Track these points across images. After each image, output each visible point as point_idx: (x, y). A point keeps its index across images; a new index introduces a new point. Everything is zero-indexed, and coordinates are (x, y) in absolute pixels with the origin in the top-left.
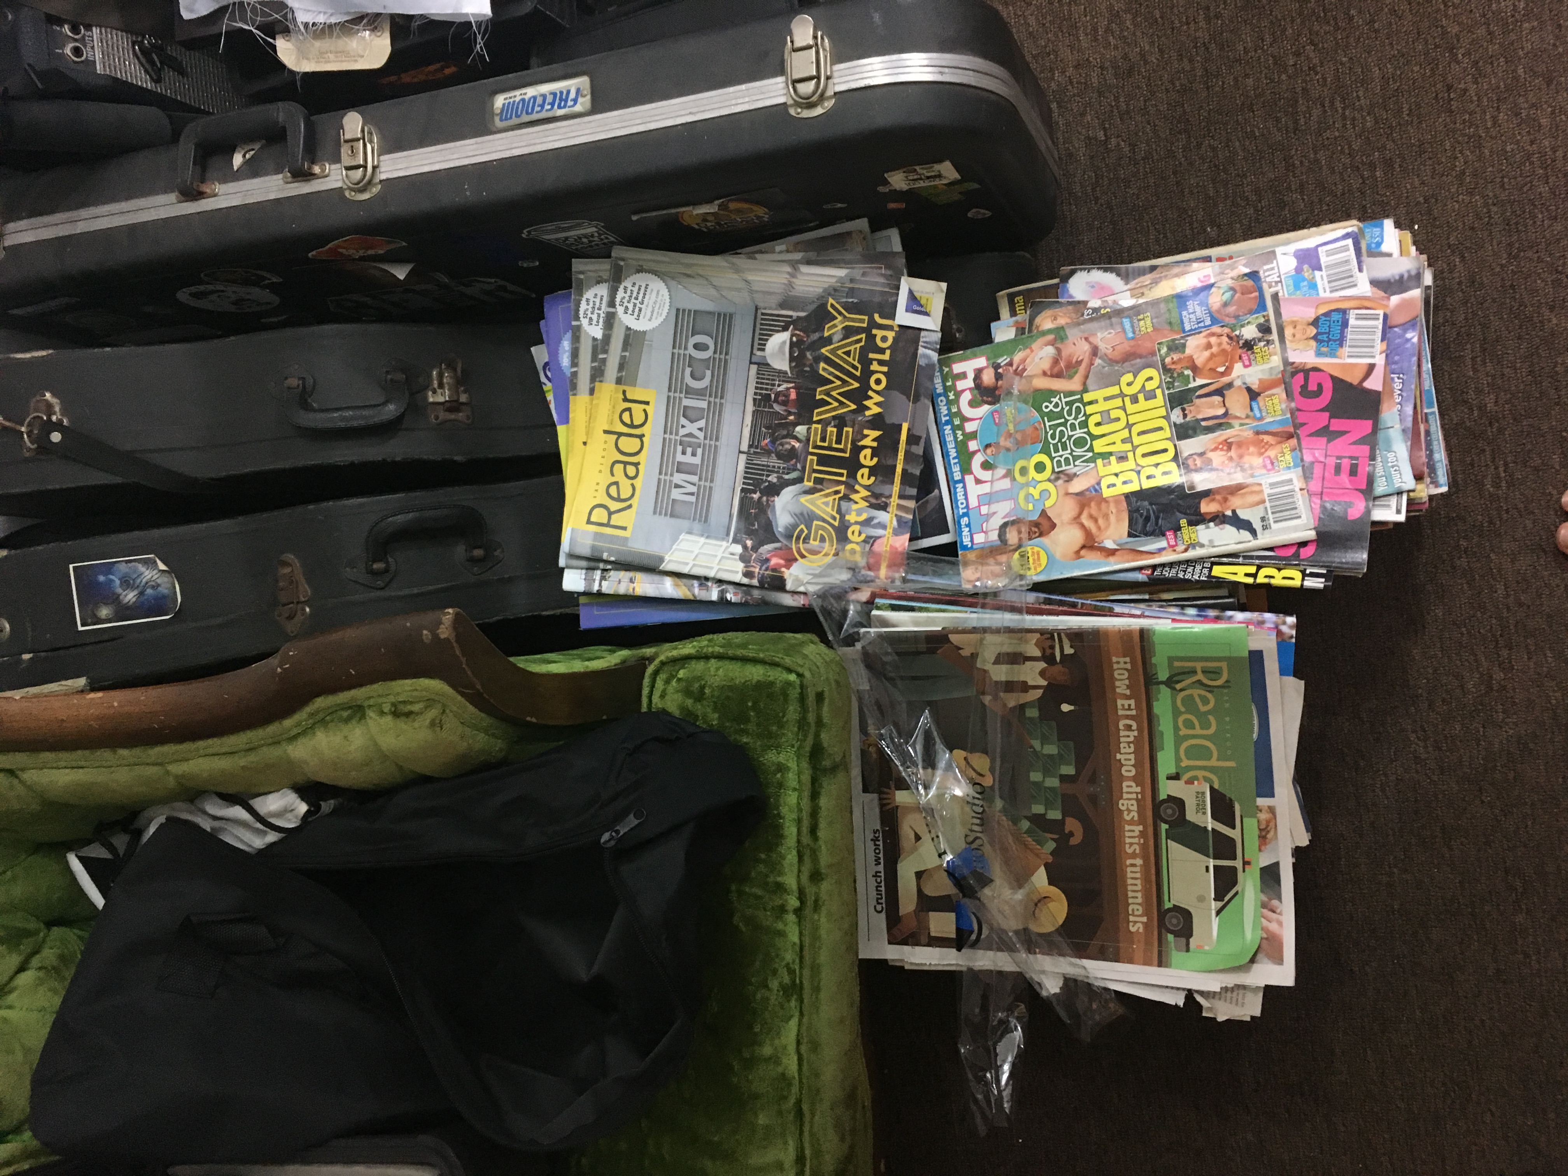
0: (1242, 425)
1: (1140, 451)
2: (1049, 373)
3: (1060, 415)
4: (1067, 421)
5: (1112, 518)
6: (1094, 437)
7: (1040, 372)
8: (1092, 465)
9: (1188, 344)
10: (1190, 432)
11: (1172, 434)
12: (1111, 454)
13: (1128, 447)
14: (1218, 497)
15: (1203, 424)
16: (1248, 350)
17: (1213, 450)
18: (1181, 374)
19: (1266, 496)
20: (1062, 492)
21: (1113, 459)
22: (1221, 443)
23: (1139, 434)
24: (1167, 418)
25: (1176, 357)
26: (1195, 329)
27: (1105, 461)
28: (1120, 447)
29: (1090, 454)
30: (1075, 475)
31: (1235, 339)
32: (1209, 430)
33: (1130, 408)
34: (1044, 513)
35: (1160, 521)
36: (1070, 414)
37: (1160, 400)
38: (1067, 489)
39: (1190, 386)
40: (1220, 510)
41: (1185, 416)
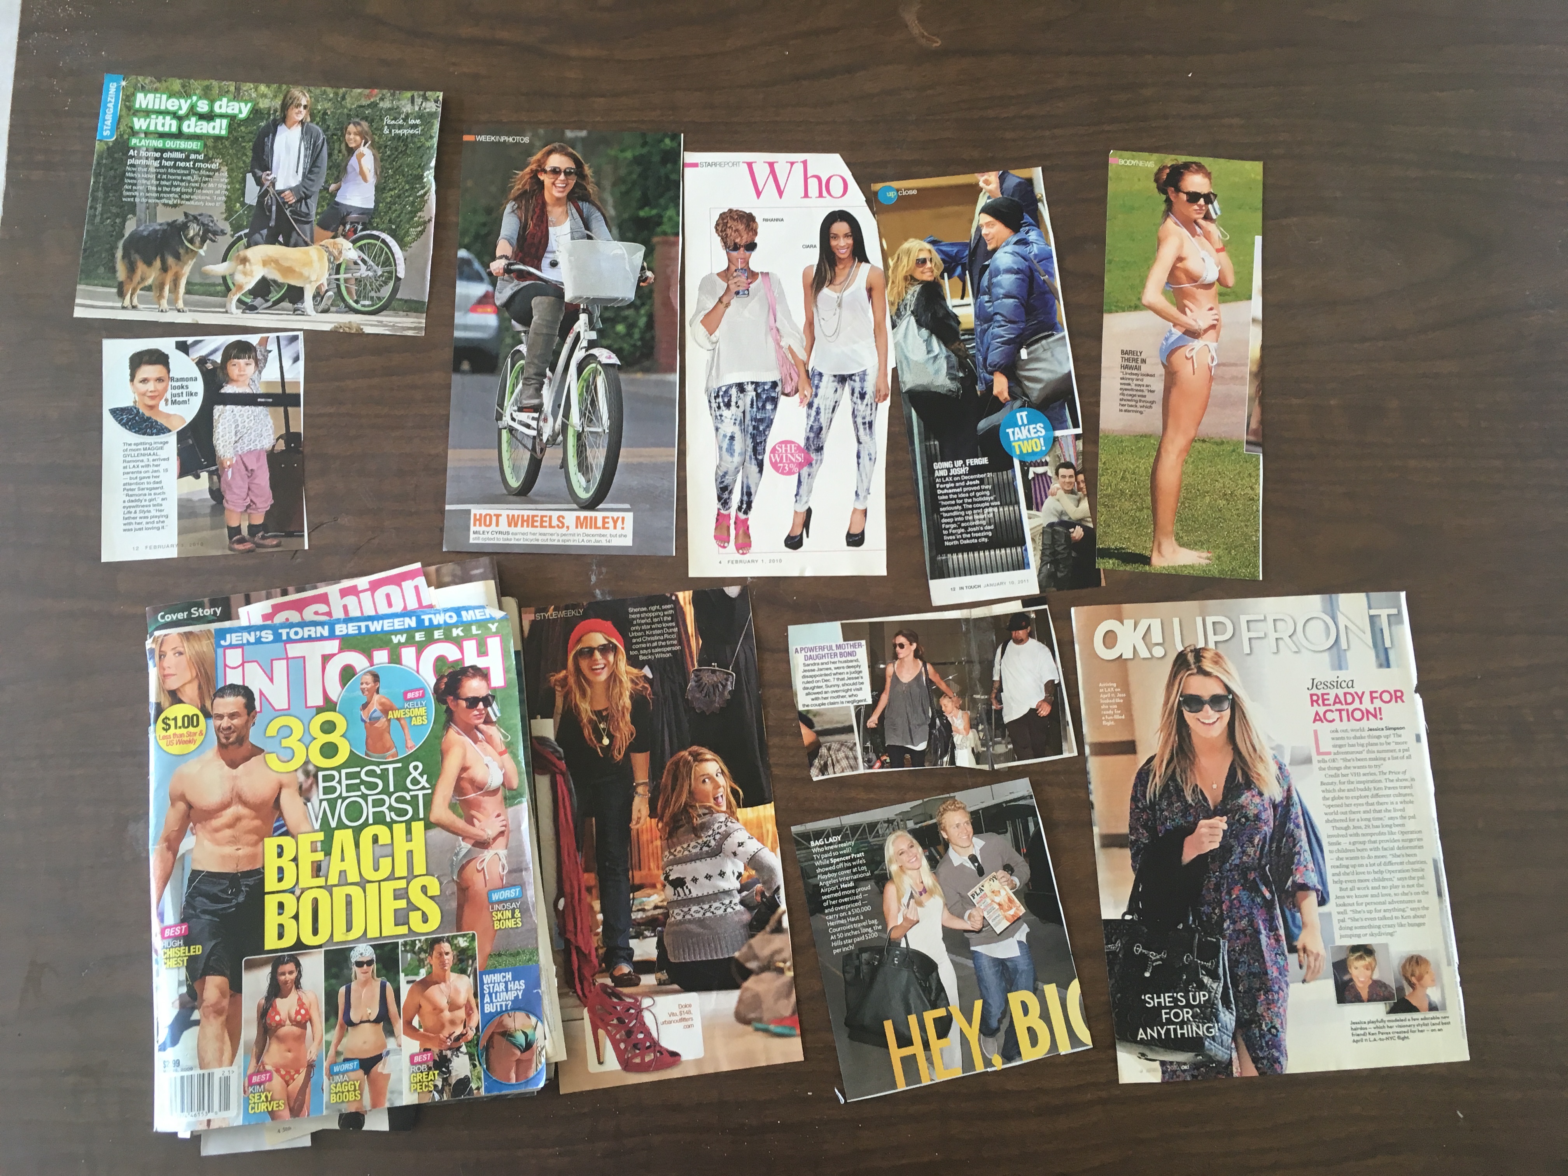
0: (328, 1044)
1: (323, 896)
2: (464, 775)
3: (401, 786)
4: (390, 795)
5: (229, 850)
6: (357, 832)
7: (468, 764)
8: (317, 826)
9: (465, 977)
10: (334, 970)
11: (338, 943)
12: (328, 853)
13: (333, 879)
14: (225, 1003)
15: (342, 990)
16: (435, 1061)
17: (300, 999)
18: (421, 963)
19: (210, 1071)
20: (285, 779)
21: (320, 856)
22: (307, 1011)
23: (348, 896)
24: (364, 937)
25: (449, 959)
26: (482, 989)
27: (319, 844)
28: (335, 867)
29: (333, 824)
30: (308, 800)
31: (456, 1045)
32: (331, 997)
33: (388, 888)
34: (257, 751)
35: (208, 917)
36: (400, 800)
37: (390, 929)
38: (289, 786)
39: (402, 975)
40: (204, 1004)
41: (360, 964)
